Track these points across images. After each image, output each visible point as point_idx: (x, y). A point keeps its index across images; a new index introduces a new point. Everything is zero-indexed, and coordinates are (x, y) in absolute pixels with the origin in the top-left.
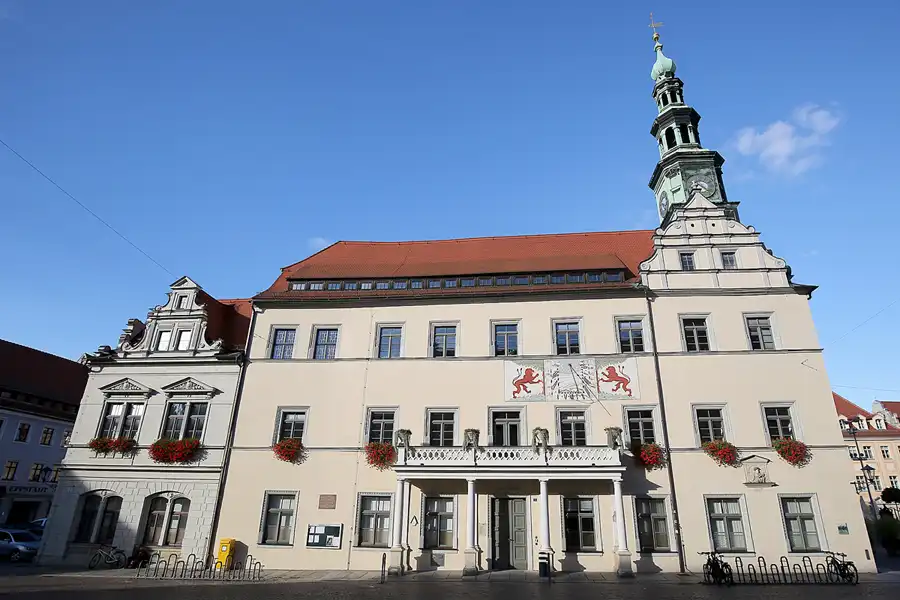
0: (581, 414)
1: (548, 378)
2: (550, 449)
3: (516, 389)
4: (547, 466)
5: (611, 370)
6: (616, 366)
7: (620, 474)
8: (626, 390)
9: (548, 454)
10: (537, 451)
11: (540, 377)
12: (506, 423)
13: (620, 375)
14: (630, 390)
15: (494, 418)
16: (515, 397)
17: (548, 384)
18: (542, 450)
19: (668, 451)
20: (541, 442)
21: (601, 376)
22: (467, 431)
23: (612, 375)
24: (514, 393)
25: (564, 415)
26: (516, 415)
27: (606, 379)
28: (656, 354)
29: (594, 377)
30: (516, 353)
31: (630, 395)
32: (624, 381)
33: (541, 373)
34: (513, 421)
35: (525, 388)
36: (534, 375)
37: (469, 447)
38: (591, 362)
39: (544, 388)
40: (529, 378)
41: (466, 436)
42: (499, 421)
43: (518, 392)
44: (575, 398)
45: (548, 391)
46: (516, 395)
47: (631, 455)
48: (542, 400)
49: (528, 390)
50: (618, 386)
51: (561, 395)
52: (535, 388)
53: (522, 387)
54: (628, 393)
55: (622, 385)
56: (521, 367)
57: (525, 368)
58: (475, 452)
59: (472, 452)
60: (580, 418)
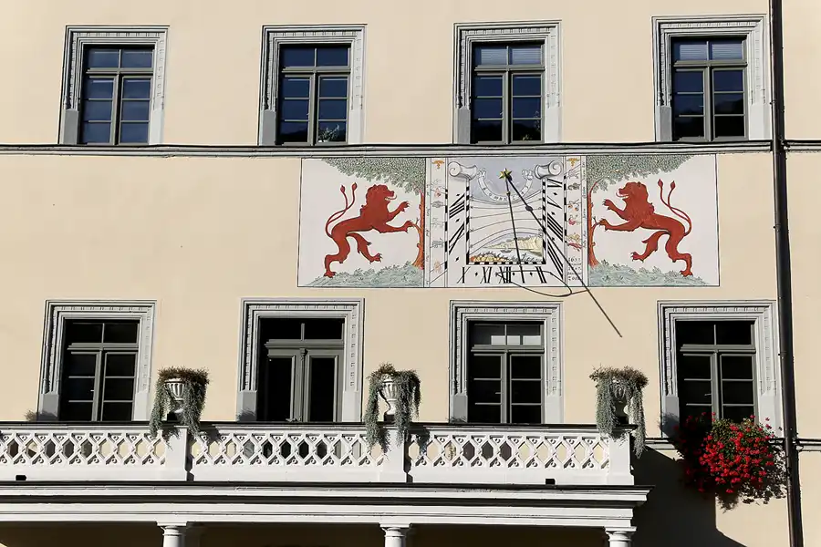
0: (534, 327)
1: (437, 215)
2: (420, 432)
3: (335, 250)
4: (409, 484)
5: (635, 194)
6: (650, 181)
7: (629, 513)
8: (674, 255)
9: (414, 449)
10: (381, 437)
11: (412, 214)
12: (298, 355)
13: (660, 210)
14: (687, 258)
15: (263, 337)
16: (330, 274)
17: (436, 234)
18: (393, 435)
19: (793, 444)
20: (392, 411)
21: (600, 212)
22: (167, 375)
23: (637, 210)
24: (329, 259)
25: (478, 330)
26: (330, 328)
27: (616, 220)
28: (780, 146)
29: (578, 215)
30: (341, 136)
31: (687, 273)
32: (675, 230)
33: (414, 199)
34: (320, 349)
35: (363, 246)
36: (392, 207)
37: (169, 425)
38: (575, 167)
39: (421, 245)
40: (376, 214)
41: (163, 391)
42: (278, 347)
43: (341, 257)
44: (516, 278)
45: (435, 255)
46: (334, 266)
47: (674, 454)
48: (414, 285)
49: (372, 251)
50: (652, 245)
51: (473, 268)
52: (393, 247)
53: (352, 241)
54: (681, 265)
55: (664, 239)
56: (353, 178)
57: (365, 185)
58: (190, 440)
59: (179, 441)
60: (531, 341)
